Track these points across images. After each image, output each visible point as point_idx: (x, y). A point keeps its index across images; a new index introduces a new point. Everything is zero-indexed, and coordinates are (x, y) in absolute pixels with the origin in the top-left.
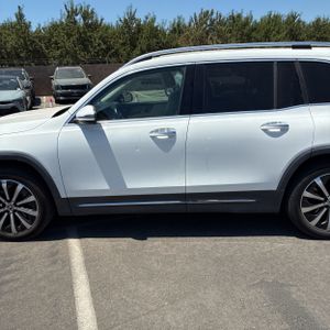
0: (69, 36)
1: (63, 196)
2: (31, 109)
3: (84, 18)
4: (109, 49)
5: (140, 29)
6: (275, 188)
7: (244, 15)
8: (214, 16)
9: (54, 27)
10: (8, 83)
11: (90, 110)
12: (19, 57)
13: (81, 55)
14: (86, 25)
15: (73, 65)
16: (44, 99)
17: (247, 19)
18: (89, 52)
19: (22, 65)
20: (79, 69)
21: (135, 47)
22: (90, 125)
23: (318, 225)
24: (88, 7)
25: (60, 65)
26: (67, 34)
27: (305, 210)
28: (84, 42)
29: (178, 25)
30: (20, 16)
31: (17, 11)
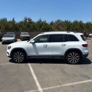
0: (25, 25)
1: (28, 55)
2: (15, 42)
3: (29, 21)
4: (34, 28)
5: (42, 23)
6: (63, 55)
7: (69, 21)
8: (61, 21)
9: (21, 23)
10: (11, 35)
11: (34, 41)
12: (12, 29)
13: (28, 29)
14: (29, 22)
15: (25, 32)
16: (18, 40)
17: (69, 22)
18: (29, 29)
19: (13, 31)
20: (27, 33)
21: (41, 28)
22: (33, 43)
23: (71, 62)
24: (30, 18)
25: (22, 32)
26: (24, 24)
27: (69, 59)
28: (28, 26)
29: (52, 23)
30: (13, 20)
31: (13, 19)
